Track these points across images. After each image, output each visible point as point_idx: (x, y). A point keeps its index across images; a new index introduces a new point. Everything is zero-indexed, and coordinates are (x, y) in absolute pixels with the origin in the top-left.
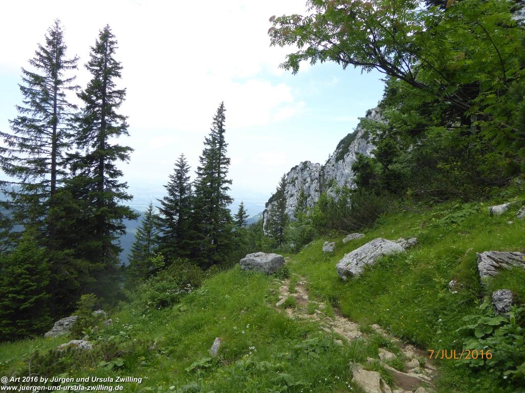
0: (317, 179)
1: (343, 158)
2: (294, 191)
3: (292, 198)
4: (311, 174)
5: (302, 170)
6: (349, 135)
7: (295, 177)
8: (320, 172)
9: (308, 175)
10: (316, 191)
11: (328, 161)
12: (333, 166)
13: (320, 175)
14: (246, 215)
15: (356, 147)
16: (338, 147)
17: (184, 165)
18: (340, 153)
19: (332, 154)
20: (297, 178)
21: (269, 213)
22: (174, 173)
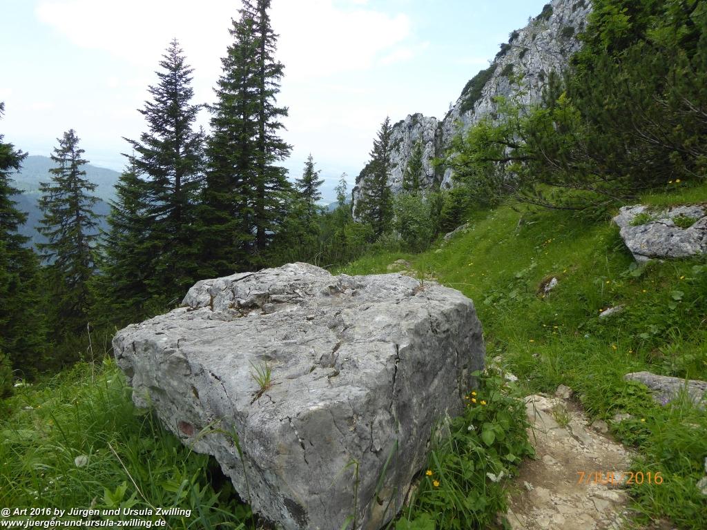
0: (432, 141)
1: (473, 108)
2: (397, 160)
3: (395, 169)
4: (423, 132)
5: (410, 127)
6: (482, 73)
7: (399, 137)
8: (436, 130)
9: (418, 136)
10: (431, 158)
11: (449, 114)
12: (456, 120)
13: (436, 135)
14: (319, 180)
15: (492, 90)
16: (464, 92)
17: (180, 64)
18: (467, 100)
19: (454, 104)
20: (402, 140)
21: (361, 191)
22: (157, 82)
